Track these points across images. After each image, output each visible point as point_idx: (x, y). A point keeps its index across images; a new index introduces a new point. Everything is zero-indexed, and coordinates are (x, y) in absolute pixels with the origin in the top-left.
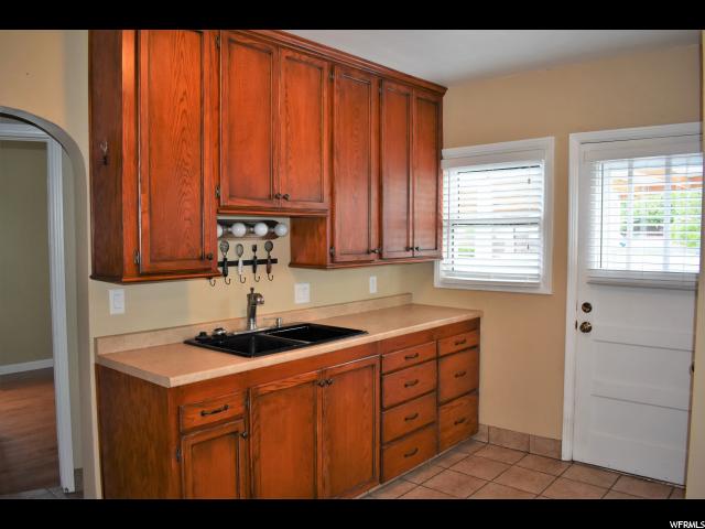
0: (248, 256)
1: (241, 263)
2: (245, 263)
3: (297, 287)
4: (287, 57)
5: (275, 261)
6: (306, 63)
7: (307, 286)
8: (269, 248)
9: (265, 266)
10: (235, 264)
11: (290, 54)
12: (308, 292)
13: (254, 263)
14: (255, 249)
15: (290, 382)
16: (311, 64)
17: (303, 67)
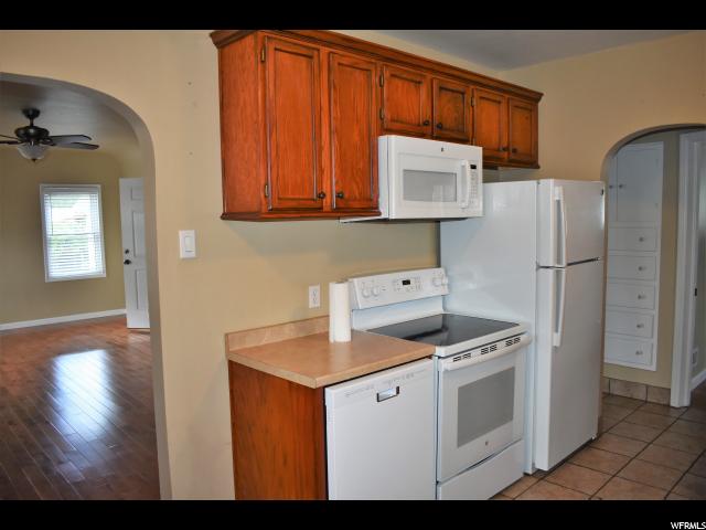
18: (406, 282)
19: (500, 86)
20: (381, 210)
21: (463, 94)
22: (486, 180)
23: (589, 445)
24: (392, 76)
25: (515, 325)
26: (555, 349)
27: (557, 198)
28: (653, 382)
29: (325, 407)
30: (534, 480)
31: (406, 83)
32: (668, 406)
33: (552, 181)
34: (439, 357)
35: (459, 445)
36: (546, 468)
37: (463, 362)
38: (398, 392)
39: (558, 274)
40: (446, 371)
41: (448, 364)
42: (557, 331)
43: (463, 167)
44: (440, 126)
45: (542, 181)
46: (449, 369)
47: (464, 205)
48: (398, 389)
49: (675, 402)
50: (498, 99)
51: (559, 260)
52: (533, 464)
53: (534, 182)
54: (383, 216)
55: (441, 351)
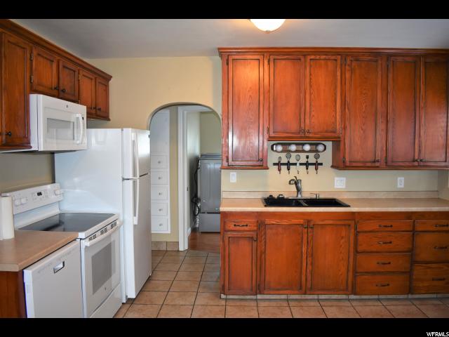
0: (303, 160)
1: (298, 164)
2: (301, 164)
3: (336, 179)
4: (311, 59)
5: (321, 164)
6: (325, 59)
7: (345, 179)
8: (317, 157)
9: (314, 166)
10: (295, 164)
11: (312, 57)
12: (345, 182)
13: (307, 165)
14: (307, 157)
15: (285, 222)
16: (329, 59)
17: (323, 62)
18: (40, 194)
19: (93, 69)
20: (32, 145)
21: (74, 71)
22: (88, 127)
23: (149, 279)
24: (39, 55)
25: (112, 215)
26: (135, 226)
27: (133, 139)
28: (169, 240)
29: (24, 284)
30: (128, 306)
31: (45, 60)
32: (178, 251)
33: (130, 129)
34: (81, 239)
35: (93, 294)
36: (134, 297)
37: (94, 241)
38: (64, 265)
39: (134, 182)
40: (86, 247)
41: (86, 243)
42: (135, 215)
43: (78, 118)
44: (63, 91)
45: (124, 129)
46: (88, 245)
47: (78, 142)
48: (64, 263)
49: (181, 249)
50: (91, 77)
51: (135, 175)
52: (127, 296)
53: (120, 130)
54: (32, 149)
55: (82, 235)
